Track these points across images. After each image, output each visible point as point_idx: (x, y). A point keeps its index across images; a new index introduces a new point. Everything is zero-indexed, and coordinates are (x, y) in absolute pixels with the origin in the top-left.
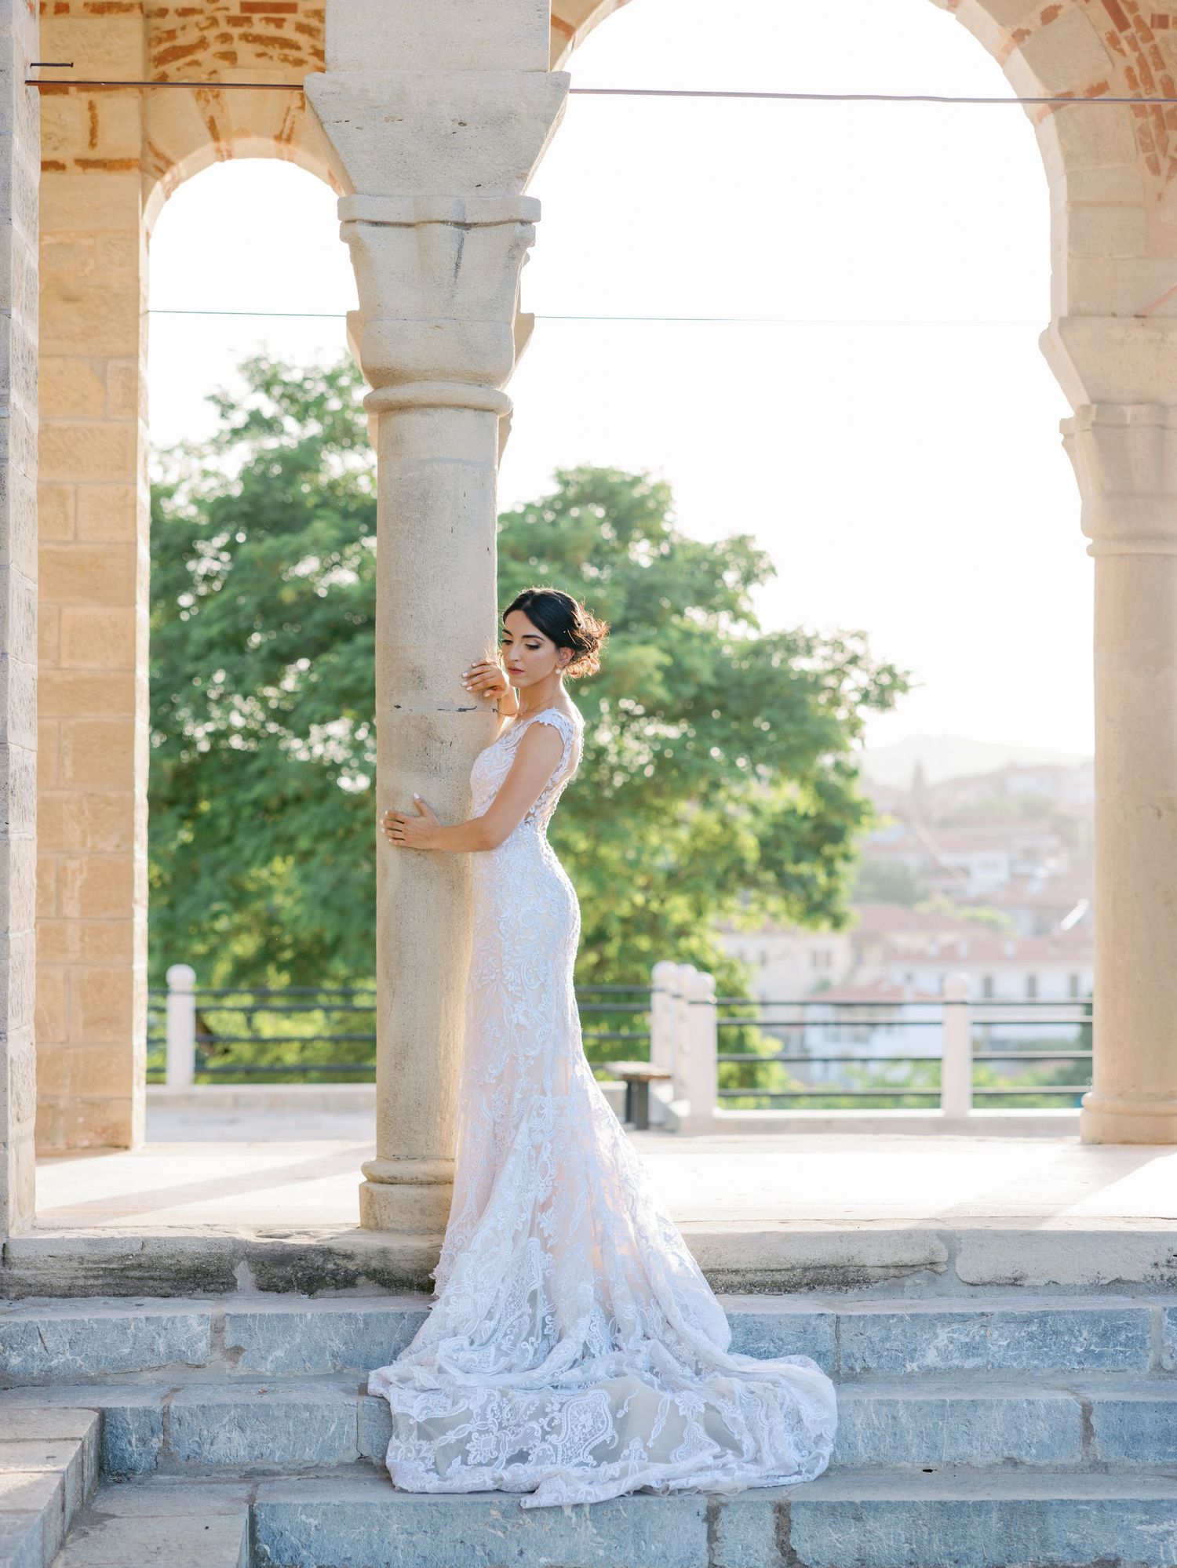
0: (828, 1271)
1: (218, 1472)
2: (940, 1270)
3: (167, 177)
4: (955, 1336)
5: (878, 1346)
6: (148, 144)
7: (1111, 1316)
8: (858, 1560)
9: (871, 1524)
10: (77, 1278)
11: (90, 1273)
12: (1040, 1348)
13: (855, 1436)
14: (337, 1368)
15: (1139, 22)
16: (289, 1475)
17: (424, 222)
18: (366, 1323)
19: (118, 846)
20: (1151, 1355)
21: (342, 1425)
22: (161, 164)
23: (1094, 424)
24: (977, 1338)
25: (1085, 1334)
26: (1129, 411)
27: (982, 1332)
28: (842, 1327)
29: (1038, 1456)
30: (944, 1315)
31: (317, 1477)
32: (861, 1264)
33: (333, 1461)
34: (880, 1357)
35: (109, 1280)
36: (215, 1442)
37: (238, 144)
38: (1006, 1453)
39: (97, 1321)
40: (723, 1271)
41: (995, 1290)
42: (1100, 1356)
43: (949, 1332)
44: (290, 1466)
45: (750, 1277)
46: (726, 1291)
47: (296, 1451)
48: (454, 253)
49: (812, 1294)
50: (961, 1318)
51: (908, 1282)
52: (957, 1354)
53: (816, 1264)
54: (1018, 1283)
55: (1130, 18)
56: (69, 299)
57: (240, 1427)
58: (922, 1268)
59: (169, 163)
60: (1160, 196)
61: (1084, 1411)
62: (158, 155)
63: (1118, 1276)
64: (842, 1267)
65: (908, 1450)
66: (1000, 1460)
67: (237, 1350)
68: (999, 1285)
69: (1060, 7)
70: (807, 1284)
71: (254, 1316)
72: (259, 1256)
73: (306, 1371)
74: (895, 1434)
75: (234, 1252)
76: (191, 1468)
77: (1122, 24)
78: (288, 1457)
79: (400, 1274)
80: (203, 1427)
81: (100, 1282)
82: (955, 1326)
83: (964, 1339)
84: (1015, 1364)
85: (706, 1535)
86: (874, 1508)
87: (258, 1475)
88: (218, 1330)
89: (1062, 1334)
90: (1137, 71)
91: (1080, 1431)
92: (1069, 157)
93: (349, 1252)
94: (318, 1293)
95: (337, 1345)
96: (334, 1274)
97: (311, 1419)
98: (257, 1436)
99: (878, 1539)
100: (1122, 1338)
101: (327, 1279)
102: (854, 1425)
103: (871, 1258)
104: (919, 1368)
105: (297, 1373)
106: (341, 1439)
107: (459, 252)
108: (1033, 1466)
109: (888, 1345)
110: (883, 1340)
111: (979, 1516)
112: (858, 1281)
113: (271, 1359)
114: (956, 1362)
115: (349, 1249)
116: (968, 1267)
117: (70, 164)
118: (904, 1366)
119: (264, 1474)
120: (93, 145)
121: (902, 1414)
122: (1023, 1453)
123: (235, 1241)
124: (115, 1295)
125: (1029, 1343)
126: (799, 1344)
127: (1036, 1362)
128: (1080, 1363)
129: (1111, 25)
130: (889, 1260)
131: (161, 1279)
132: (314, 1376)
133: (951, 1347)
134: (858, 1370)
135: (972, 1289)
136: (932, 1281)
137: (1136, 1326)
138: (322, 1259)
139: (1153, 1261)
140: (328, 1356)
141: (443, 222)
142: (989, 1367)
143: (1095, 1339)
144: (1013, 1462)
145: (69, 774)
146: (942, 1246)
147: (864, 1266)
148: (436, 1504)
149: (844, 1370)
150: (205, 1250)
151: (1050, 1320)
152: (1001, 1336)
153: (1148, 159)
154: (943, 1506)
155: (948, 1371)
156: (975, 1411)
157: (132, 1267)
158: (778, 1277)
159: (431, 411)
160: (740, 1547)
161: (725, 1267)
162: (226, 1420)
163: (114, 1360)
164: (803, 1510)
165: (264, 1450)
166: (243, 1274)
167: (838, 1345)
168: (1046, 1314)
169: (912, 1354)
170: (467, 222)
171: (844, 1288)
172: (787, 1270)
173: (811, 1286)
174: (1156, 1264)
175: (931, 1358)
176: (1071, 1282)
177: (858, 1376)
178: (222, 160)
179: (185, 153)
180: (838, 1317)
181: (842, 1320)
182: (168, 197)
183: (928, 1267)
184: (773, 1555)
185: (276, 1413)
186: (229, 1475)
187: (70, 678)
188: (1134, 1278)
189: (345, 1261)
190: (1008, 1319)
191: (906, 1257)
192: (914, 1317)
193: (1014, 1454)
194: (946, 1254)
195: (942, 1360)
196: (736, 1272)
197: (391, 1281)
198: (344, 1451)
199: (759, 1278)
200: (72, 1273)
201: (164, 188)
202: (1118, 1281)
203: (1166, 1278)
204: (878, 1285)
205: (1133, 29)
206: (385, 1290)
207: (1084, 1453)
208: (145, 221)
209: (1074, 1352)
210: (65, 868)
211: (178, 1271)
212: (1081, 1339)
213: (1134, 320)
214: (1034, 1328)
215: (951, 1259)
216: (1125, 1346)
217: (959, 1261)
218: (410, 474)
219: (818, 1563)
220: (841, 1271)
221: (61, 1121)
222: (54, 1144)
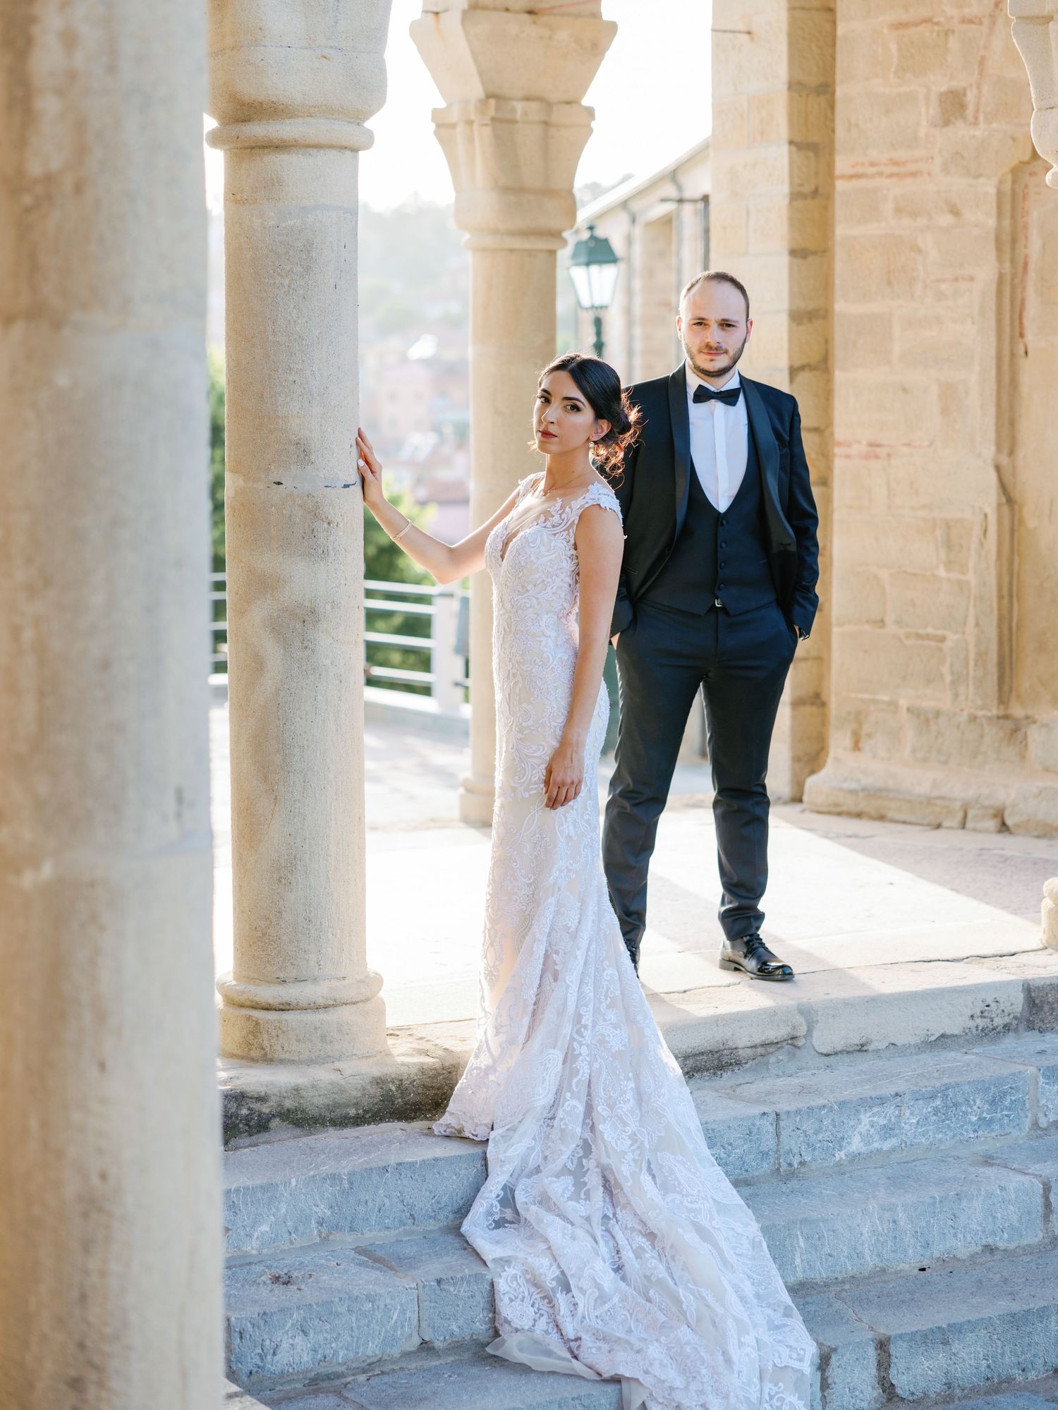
0: (705, 1057)
1: (282, 1384)
2: (800, 1044)
4: (875, 1119)
5: (813, 1138)
7: (998, 1082)
8: (945, 1384)
9: (956, 1347)
12: (943, 1121)
13: (862, 1244)
14: (323, 1235)
16: (353, 1375)
20: (1030, 1115)
21: (403, 1312)
23: (493, 119)
24: (893, 1119)
27: (897, 1112)
28: (782, 1124)
29: (1010, 1240)
30: (865, 1100)
31: (383, 1373)
32: (734, 1046)
33: (396, 1352)
34: (814, 1150)
36: (278, 1351)
38: (984, 1242)
41: (846, 1058)
43: (870, 1117)
44: (354, 1365)
47: (359, 1348)
50: (879, 1101)
51: (772, 1059)
52: (877, 1137)
53: (695, 1051)
54: (865, 1048)
57: (303, 1331)
58: (784, 1044)
61: (1044, 1189)
63: (943, 1031)
64: (716, 1052)
65: (906, 1251)
66: (979, 1249)
73: (292, 1243)
74: (895, 1237)
76: (253, 1384)
78: (351, 1355)
79: (314, 1112)
80: (266, 1336)
82: (874, 1110)
83: (883, 1122)
84: (923, 1140)
85: (819, 1385)
86: (957, 1329)
87: (323, 1380)
89: (960, 1104)
91: (1041, 1209)
93: (263, 1094)
96: (247, 1120)
97: (374, 1310)
98: (321, 1338)
99: (961, 1360)
100: (1007, 1103)
101: (241, 1126)
102: (862, 1234)
103: (743, 1039)
104: (846, 1155)
105: (283, 1247)
106: (403, 1327)
108: (1005, 1250)
109: (820, 1137)
110: (816, 1133)
111: (1041, 1322)
112: (731, 1064)
113: (256, 1235)
114: (876, 1145)
115: (262, 1090)
116: (826, 1038)
118: (834, 1155)
119: (329, 1379)
121: (901, 1216)
122: (997, 1239)
125: (935, 1118)
126: (745, 1147)
127: (940, 1136)
128: (975, 1131)
130: (757, 1040)
132: (301, 1248)
133: (872, 1131)
134: (796, 1166)
135: (826, 1059)
136: (792, 1056)
137: (1017, 1090)
138: (235, 1105)
139: (970, 1014)
140: (314, 1225)
142: (903, 1145)
143: (986, 1107)
144: (990, 1249)
146: (802, 1020)
147: (736, 1048)
148: (579, 1398)
149: (784, 1167)
151: (950, 1092)
152: (912, 1114)
155: (870, 1155)
156: (960, 1205)
160: (847, 1390)
162: (289, 1325)
164: (900, 1343)
165: (327, 1352)
167: (778, 1143)
168: (947, 1087)
169: (840, 1142)
171: (719, 1073)
173: (691, 1074)
174: (972, 1016)
175: (856, 1145)
176: (907, 1042)
177: (796, 1171)
180: (777, 1115)
181: (782, 1117)
183: (790, 1042)
185: (339, 1310)
186: (293, 1386)
188: (954, 1031)
189: (259, 1104)
190: (917, 1096)
191: (773, 1034)
192: (842, 1105)
193: (990, 1241)
194: (806, 1028)
195: (865, 1145)
197: (304, 1119)
198: (406, 1339)
203: (980, 1028)
204: (748, 1066)
206: (298, 1131)
207: (1045, 1231)
209: (970, 1122)
212: (975, 1108)
213: (527, 16)
214: (938, 1102)
215: (809, 1032)
216: (1010, 1109)
217: (816, 1033)
218: (291, 223)
219: (913, 1394)
220: (716, 1056)
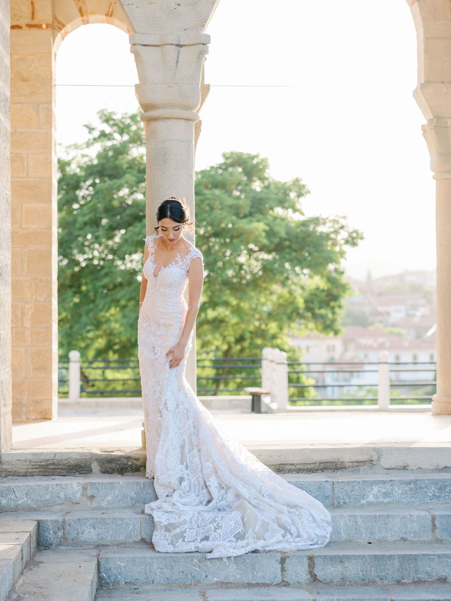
0: (329, 464)
1: (85, 545)
2: (374, 463)
3: (63, 31)
4: (380, 489)
5: (349, 494)
6: (55, 18)
7: (443, 481)
8: (342, 579)
9: (347, 564)
10: (28, 469)
11: (34, 467)
12: (415, 494)
13: (340, 529)
14: (133, 504)
16: (113, 546)
17: (164, 45)
18: (144, 486)
19: (46, 299)
21: (134, 526)
22: (60, 26)
23: (435, 126)
24: (389, 490)
25: (433, 488)
26: (449, 121)
27: (391, 488)
28: (335, 486)
29: (414, 537)
30: (376, 481)
31: (125, 547)
32: (342, 461)
33: (131, 541)
34: (350, 498)
35: (41, 469)
36: (84, 533)
37: (91, 18)
38: (401, 536)
39: (36, 485)
40: (287, 464)
41: (397, 471)
42: (439, 497)
43: (378, 488)
44: (114, 543)
45: (298, 466)
46: (288, 472)
47: (116, 537)
48: (176, 57)
49: (323, 473)
50: (383, 482)
51: (362, 468)
52: (381, 497)
53: (324, 461)
54: (406, 468)
56: (24, 80)
57: (94, 527)
58: (367, 463)
59: (64, 26)
61: (432, 519)
62: (59, 22)
63: (446, 465)
64: (335, 462)
65: (361, 535)
66: (399, 539)
67: (93, 497)
68: (398, 469)
70: (321, 469)
71: (99, 483)
72: (101, 459)
73: (120, 505)
74: (356, 528)
75: (91, 458)
76: (74, 543)
78: (113, 539)
80: (79, 527)
81: (38, 470)
82: (380, 485)
83: (384, 491)
84: (405, 501)
85: (280, 569)
86: (348, 558)
87: (101, 546)
88: (85, 489)
89: (424, 488)
91: (431, 527)
92: (424, 19)
93: (137, 458)
94: (125, 474)
95: (133, 494)
96: (131, 467)
97: (122, 524)
98: (101, 531)
99: (349, 570)
100: (448, 490)
101: (129, 468)
102: (340, 525)
103: (347, 458)
104: (366, 502)
105: (117, 506)
106: (134, 532)
107: (178, 56)
108: (412, 541)
109: (353, 493)
110: (351, 491)
111: (390, 561)
112: (341, 468)
113: (106, 500)
114: (381, 500)
115: (137, 456)
116: (386, 462)
117: (24, 26)
118: (360, 501)
119: (104, 546)
120: (33, 18)
121: (359, 520)
122: (408, 536)
123: (92, 454)
124: (44, 475)
125: (410, 492)
126: (318, 493)
127: (413, 500)
128: (431, 500)
130: (354, 459)
131: (62, 469)
132: (123, 507)
133: (379, 494)
134: (342, 503)
135: (387, 471)
136: (371, 468)
140: (129, 499)
141: (171, 44)
142: (394, 501)
143: (437, 490)
144: (404, 539)
145: (26, 270)
146: (375, 454)
147: (344, 462)
148: (172, 557)
149: (336, 503)
150: (80, 457)
151: (418, 483)
152: (399, 489)
154: (376, 557)
155: (378, 503)
156: (389, 519)
157: (50, 464)
158: (309, 467)
159: (167, 120)
160: (294, 574)
161: (288, 463)
162: (88, 524)
163: (44, 501)
164: (319, 559)
165: (103, 536)
166: (95, 466)
167: (333, 493)
168: (417, 480)
169: (363, 497)
170: (181, 44)
171: (336, 471)
172: (313, 464)
173: (323, 470)
175: (371, 498)
176: (427, 468)
177: (342, 506)
178: (85, 24)
179: (69, 21)
180: (333, 482)
181: (335, 483)
182: (63, 39)
183: (370, 462)
184: (307, 577)
185: (108, 522)
186: (90, 547)
187: (26, 232)
189: (136, 461)
190: (402, 482)
191: (361, 458)
192: (364, 482)
193: (404, 536)
194: (377, 457)
195: (375, 499)
196: (293, 464)
198: (135, 536)
199: (301, 467)
200: (27, 467)
201: (62, 35)
202: (446, 467)
204: (349, 469)
207: (432, 536)
208: (54, 49)
209: (428, 496)
210: (24, 308)
211: (69, 466)
212: (431, 490)
214: (412, 486)
215: (379, 459)
216: (449, 493)
217: (382, 460)
218: (159, 146)
219: (325, 580)
220: (335, 464)
221: (24, 409)
222: (21, 418)
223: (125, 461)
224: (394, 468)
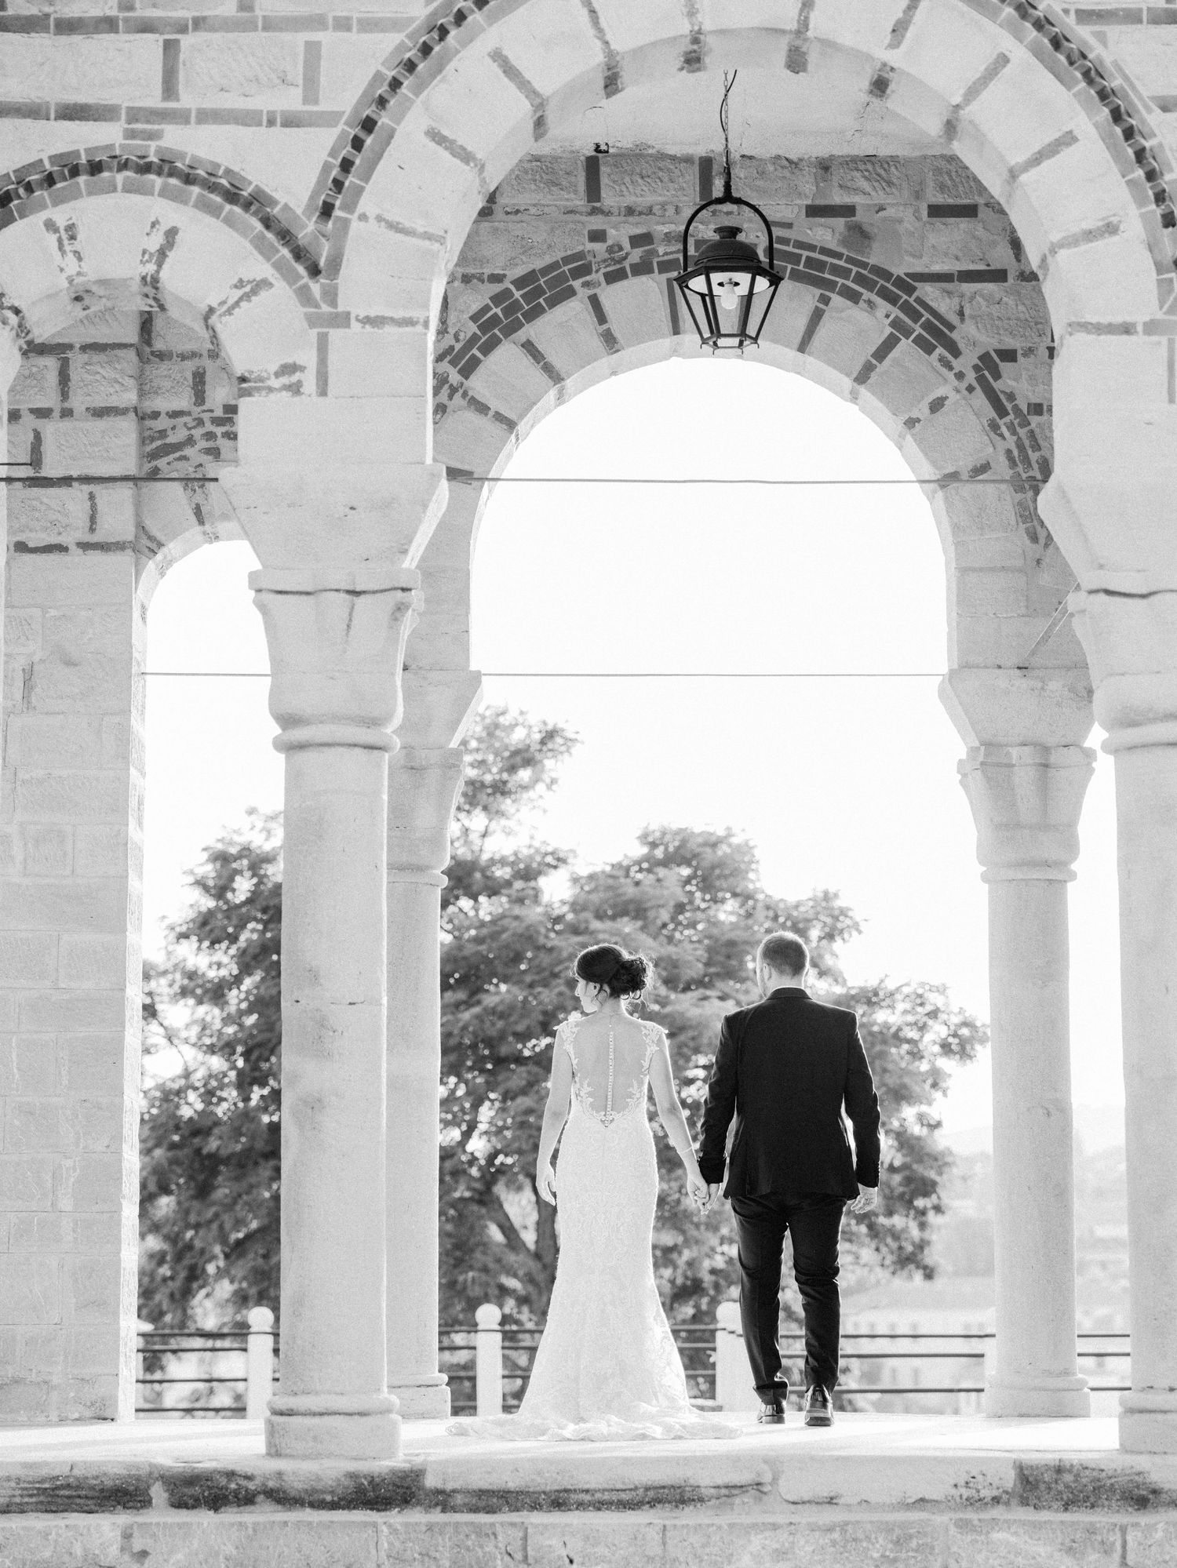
0: (666, 1491)
2: (765, 1489)
3: (159, 557)
4: (767, 1542)
5: (699, 1551)
6: (141, 528)
7: (903, 1525)
10: (14, 1496)
11: (25, 1492)
12: (842, 1553)
15: (1017, 410)
17: (321, 591)
18: (255, 1530)
19: (108, 1147)
20: (940, 1560)
22: (153, 546)
23: (982, 764)
24: (787, 1545)
25: (881, 1541)
26: (1015, 752)
27: (791, 1539)
28: (668, 1534)
30: (757, 1524)
32: (696, 1484)
34: (701, 1561)
35: (42, 1498)
37: (222, 527)
39: (24, 1528)
40: (575, 1490)
41: (814, 1507)
42: (895, 1560)
43: (761, 1539)
45: (598, 1496)
46: (577, 1509)
48: (346, 616)
49: (652, 1511)
50: (774, 1527)
51: (737, 1501)
52: (768, 1559)
53: (656, 1484)
54: (834, 1501)
55: (1009, 406)
56: (69, 663)
58: (750, 1488)
59: (160, 545)
60: (1038, 562)
62: (151, 538)
63: (923, 1496)
64: (678, 1487)
67: (144, 1554)
68: (817, 1503)
69: (946, 398)
70: (649, 1503)
71: (158, 1524)
72: (172, 1477)
75: (151, 1473)
77: (1002, 412)
79: (293, 1493)
81: (34, 1500)
82: (767, 1534)
83: (776, 1546)
88: (127, 1536)
89: (861, 1541)
90: (1016, 453)
92: (956, 528)
93: (249, 1474)
94: (222, 1510)
95: (230, 1549)
96: (236, 1493)
101: (231, 1497)
103: (705, 1479)
107: (350, 614)
109: (707, 1550)
110: (703, 1546)
112: (693, 1500)
113: (172, 1561)
115: (249, 1471)
116: (790, 1487)
117: (73, 548)
120: (92, 530)
123: (150, 1465)
124: (46, 1511)
125: (832, 1549)
126: (630, 1549)
129: (993, 414)
130: (720, 1481)
131: (87, 1497)
133: (763, 1552)
135: (793, 1507)
136: (758, 1500)
137: (925, 1535)
138: (225, 1479)
139: (953, 1482)
140: (222, 1559)
141: (337, 590)
143: (890, 1546)
145: (65, 1082)
146: (766, 1467)
147: (698, 1486)
150: (125, 1472)
151: (850, 1528)
152: (807, 1542)
153: (1027, 529)
157: (62, 1487)
158: (624, 1496)
161: (577, 1487)
163: (38, 1562)
166: (158, 1493)
167: (665, 1550)
168: (847, 1523)
169: (729, 1558)
170: (358, 590)
171: (681, 1506)
172: (631, 1490)
173: (653, 1503)
174: (956, 1486)
175: (746, 1562)
176: (881, 1501)
178: (211, 542)
179: (174, 536)
180: (664, 1526)
182: (162, 574)
183: (755, 1487)
187: (66, 997)
188: (935, 1497)
189: (246, 1482)
190: (813, 1527)
191: (735, 1478)
192: (731, 1526)
194: (771, 1476)
196: (587, 1491)
197: (285, 1499)
199: (606, 1497)
200: (10, 1492)
201: (157, 565)
202: (922, 1500)
203: (964, 1497)
204: (710, 1503)
205: (1012, 416)
206: (280, 1507)
208: (139, 596)
209: (872, 1558)
210: (60, 1166)
211: (102, 1490)
212: (878, 1546)
213: (1018, 671)
214: (836, 1535)
215: (775, 1480)
216: (916, 1551)
217: (781, 1482)
220: (678, 1491)
221: (55, 1396)
222: (47, 1417)
223: (223, 1481)
224: (809, 1502)
